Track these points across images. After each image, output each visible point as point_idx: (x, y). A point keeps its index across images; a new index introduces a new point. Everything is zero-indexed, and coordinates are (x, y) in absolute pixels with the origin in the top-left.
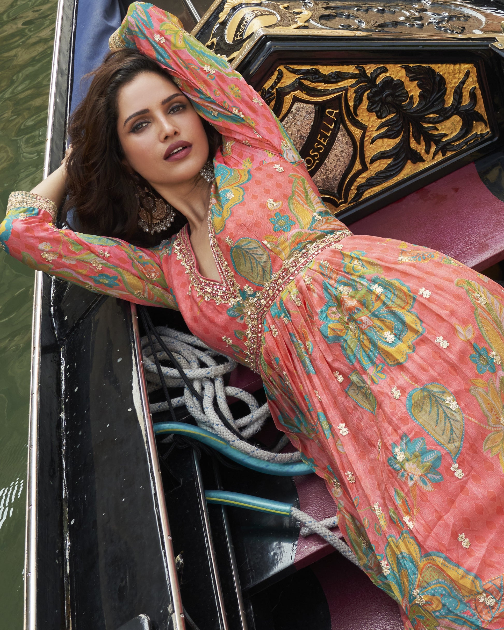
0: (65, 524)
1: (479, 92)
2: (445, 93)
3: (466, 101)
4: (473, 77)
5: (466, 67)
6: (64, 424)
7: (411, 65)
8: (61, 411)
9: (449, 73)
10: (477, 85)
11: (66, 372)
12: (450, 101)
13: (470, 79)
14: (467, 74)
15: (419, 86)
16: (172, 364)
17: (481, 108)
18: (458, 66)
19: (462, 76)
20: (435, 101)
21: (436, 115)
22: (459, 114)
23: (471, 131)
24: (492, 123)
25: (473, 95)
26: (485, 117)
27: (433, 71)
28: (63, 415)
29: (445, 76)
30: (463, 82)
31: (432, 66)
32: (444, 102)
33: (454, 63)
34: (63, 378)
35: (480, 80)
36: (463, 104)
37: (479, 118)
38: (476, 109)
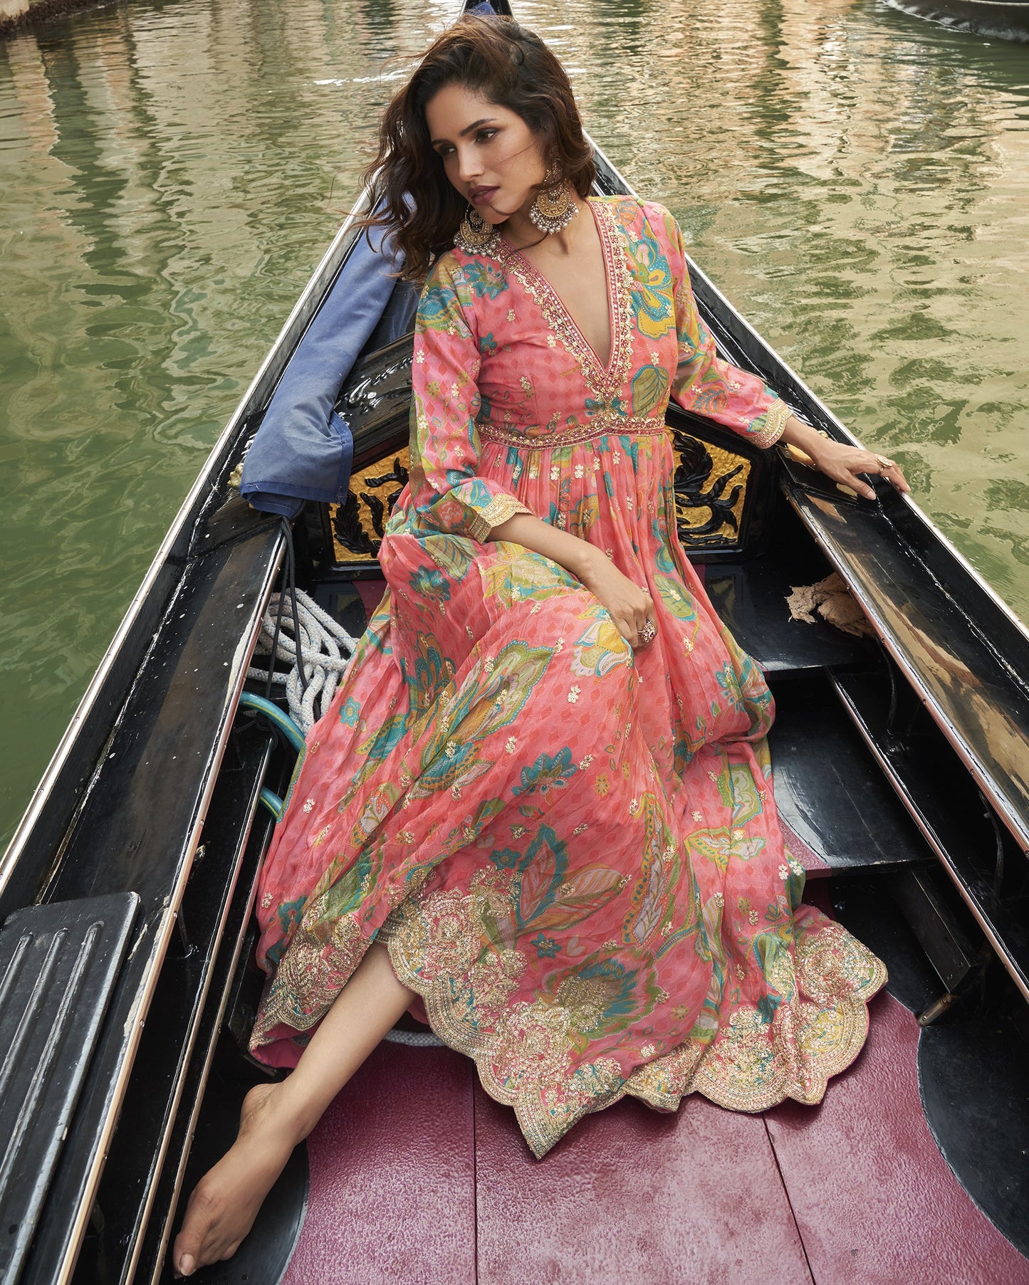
0: (104, 754)
1: (743, 493)
2: (706, 478)
3: (725, 496)
4: (743, 475)
5: (741, 460)
6: (153, 646)
7: (684, 434)
8: (156, 631)
9: (720, 459)
10: (744, 485)
11: (180, 593)
12: (707, 489)
13: (740, 476)
14: (739, 469)
15: (682, 459)
16: (293, 635)
17: (737, 511)
18: (733, 455)
19: (732, 468)
20: (692, 482)
21: (685, 497)
22: (711, 506)
23: (717, 530)
24: (743, 532)
25: (735, 493)
26: (739, 523)
27: (704, 450)
28: (156, 637)
29: (715, 461)
30: (731, 475)
31: (706, 444)
32: (701, 487)
33: (730, 451)
34: (175, 598)
35: (750, 481)
36: (721, 498)
37: (732, 521)
38: (733, 510)
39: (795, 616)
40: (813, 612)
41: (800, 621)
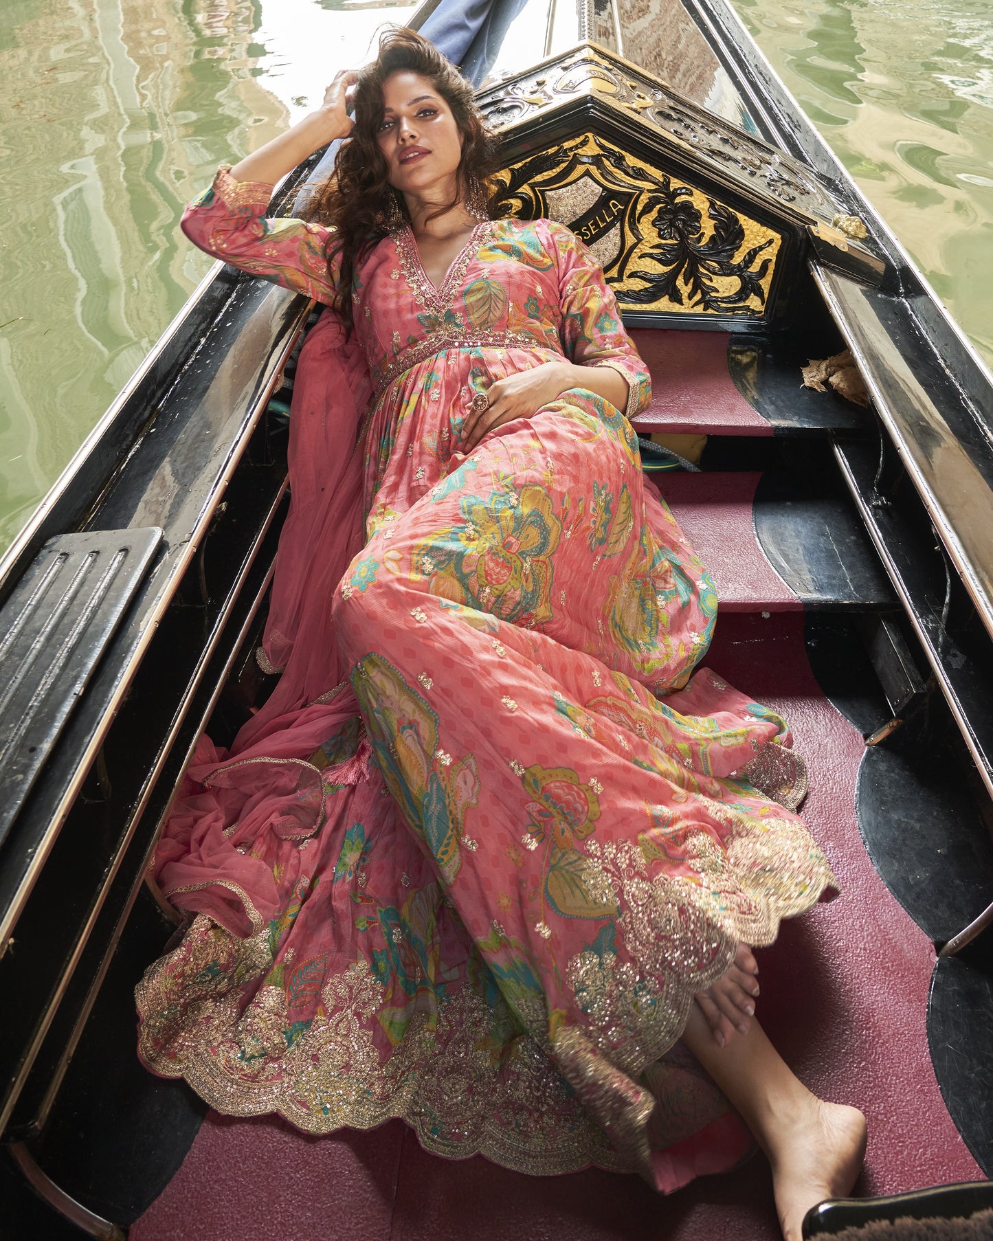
0: (146, 429)
1: (772, 267)
2: (738, 248)
3: (755, 268)
4: (773, 249)
5: (773, 234)
6: (200, 347)
7: (718, 203)
9: (752, 232)
10: (774, 259)
11: (230, 306)
12: (738, 259)
13: (770, 249)
14: (770, 242)
15: (716, 228)
17: (765, 284)
18: (765, 228)
19: (763, 241)
20: (723, 251)
21: (716, 265)
22: (740, 276)
23: (744, 301)
24: (770, 305)
25: (765, 266)
26: (766, 296)
27: (737, 221)
28: (203, 341)
29: (746, 232)
30: (761, 248)
31: (740, 215)
32: (732, 257)
33: (763, 224)
34: (223, 311)
36: (751, 270)
37: (759, 293)
38: (762, 282)
39: (807, 384)
40: (825, 382)
41: (811, 389)
